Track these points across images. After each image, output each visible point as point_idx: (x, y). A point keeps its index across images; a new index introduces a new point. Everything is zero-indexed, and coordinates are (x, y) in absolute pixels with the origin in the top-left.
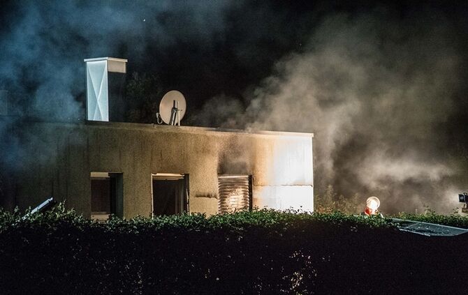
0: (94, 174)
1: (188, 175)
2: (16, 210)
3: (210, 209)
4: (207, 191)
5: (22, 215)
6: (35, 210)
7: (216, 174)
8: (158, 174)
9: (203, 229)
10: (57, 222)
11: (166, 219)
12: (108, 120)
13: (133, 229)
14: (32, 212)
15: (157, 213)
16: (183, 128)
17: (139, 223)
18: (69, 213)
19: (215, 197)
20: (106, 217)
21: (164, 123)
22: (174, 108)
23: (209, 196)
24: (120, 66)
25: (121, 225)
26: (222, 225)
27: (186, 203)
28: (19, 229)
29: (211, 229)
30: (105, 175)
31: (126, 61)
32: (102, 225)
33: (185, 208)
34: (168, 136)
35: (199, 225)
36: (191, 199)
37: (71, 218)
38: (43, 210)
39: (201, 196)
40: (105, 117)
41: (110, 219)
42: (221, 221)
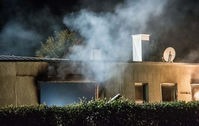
0: (136, 84)
1: (177, 84)
2: (105, 99)
3: (188, 99)
4: (186, 91)
5: (108, 101)
6: (113, 99)
7: (190, 83)
8: (163, 84)
9: (185, 108)
10: (121, 104)
11: (168, 103)
12: (141, 61)
13: (153, 107)
14: (112, 100)
15: (163, 100)
16: (174, 63)
17: (156, 105)
18: (126, 100)
19: (190, 93)
20: (142, 102)
21: (165, 62)
22: (170, 55)
23: (186, 93)
24: (147, 37)
25: (148, 106)
26: (193, 106)
27: (176, 96)
28: (107, 107)
29: (188, 108)
30: (141, 84)
31: (149, 35)
32: (140, 105)
33: (176, 98)
34: (167, 67)
35: (183, 106)
36: (179, 94)
37: (127, 102)
38: (116, 99)
39: (183, 93)
40: (140, 60)
41: (144, 103)
42: (192, 104)
